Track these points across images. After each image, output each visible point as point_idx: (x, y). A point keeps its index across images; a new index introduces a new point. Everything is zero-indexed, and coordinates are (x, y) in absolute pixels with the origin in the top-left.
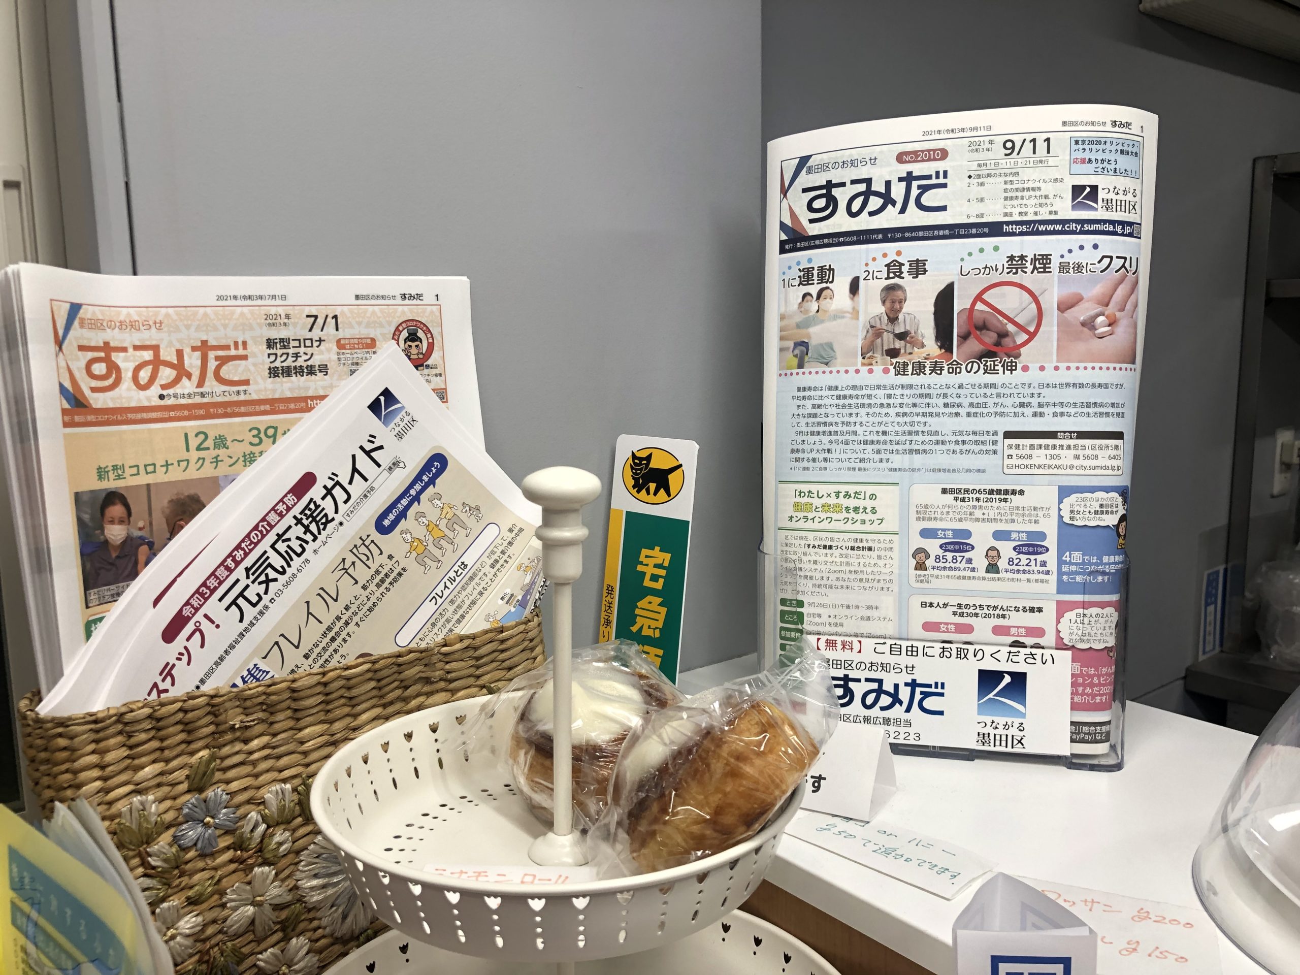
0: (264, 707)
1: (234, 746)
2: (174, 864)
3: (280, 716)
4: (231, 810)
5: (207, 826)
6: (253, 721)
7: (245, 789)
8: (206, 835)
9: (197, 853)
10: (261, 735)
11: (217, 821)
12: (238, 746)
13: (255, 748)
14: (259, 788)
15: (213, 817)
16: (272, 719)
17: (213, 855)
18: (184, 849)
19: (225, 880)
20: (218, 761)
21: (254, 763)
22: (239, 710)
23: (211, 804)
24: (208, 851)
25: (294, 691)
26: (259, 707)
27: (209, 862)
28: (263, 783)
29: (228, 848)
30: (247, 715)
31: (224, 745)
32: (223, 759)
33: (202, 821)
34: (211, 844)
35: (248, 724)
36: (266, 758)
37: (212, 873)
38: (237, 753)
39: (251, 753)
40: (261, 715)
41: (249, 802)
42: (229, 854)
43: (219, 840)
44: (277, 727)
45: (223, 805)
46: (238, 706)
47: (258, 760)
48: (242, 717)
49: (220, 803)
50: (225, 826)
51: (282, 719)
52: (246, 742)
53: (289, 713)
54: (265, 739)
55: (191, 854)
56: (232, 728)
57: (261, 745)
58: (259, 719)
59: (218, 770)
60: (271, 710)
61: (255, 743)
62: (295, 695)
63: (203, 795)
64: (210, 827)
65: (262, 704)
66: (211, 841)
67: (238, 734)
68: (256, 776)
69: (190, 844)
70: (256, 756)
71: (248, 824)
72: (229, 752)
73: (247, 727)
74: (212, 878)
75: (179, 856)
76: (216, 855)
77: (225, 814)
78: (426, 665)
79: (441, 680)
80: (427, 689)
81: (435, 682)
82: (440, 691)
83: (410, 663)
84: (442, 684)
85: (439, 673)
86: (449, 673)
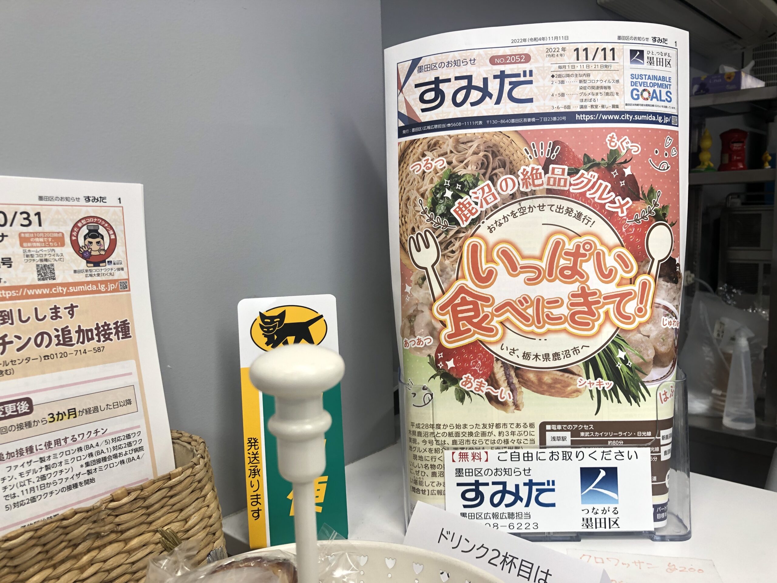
78: (95, 522)
79: (112, 532)
80: (98, 543)
81: (108, 535)
82: (111, 543)
83: (76, 524)
84: (113, 536)
85: (107, 528)
86: (119, 525)
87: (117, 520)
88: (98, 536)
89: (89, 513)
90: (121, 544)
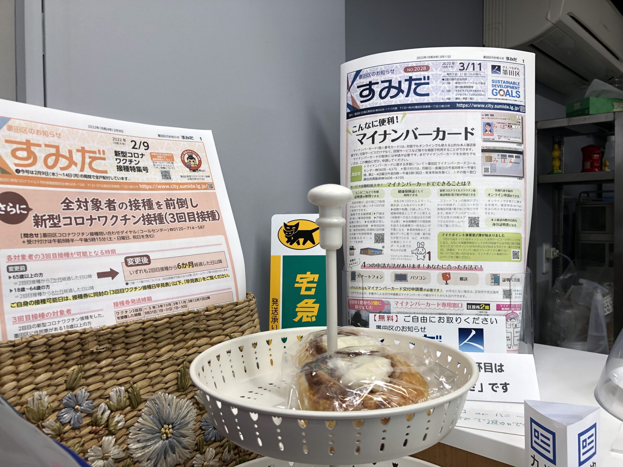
0: (110, 341)
1: (91, 364)
2: (58, 433)
3: (118, 347)
4: (90, 401)
5: (76, 411)
6: (103, 349)
7: (98, 389)
8: (76, 417)
9: (71, 427)
10: (107, 358)
11: (82, 408)
12: (94, 364)
13: (104, 365)
14: (106, 389)
15: (80, 405)
16: (113, 349)
17: (79, 428)
18: (64, 425)
19: (86, 444)
20: (83, 373)
21: (103, 374)
22: (96, 342)
23: (79, 398)
24: (77, 425)
25: (127, 332)
26: (107, 341)
27: (77, 433)
28: (108, 386)
29: (88, 425)
30: (100, 345)
31: (86, 363)
32: (85, 371)
33: (74, 408)
34: (78, 421)
35: (101, 350)
36: (110, 371)
37: (80, 439)
38: (93, 368)
39: (101, 368)
40: (108, 345)
41: (100, 397)
42: (89, 429)
43: (83, 420)
44: (116, 353)
45: (86, 398)
46: (95, 340)
47: (105, 372)
48: (98, 346)
49: (84, 397)
50: (87, 411)
51: (119, 349)
52: (99, 361)
53: (123, 345)
54: (109, 360)
55: (68, 427)
56: (92, 353)
57: (107, 364)
58: (106, 348)
59: (83, 378)
60: (112, 343)
61: (103, 363)
62: (128, 334)
63: (75, 392)
64: (78, 412)
65: (108, 339)
66: (79, 420)
67: (94, 357)
68: (104, 382)
69: (67, 421)
70: (104, 370)
71: (100, 410)
72: (89, 367)
73: (99, 353)
74: (80, 442)
75: (61, 428)
76: (81, 429)
77: (86, 404)
78: (197, 321)
79: (204, 330)
80: (197, 335)
81: (202, 331)
82: (204, 337)
83: (189, 319)
84: (205, 333)
85: (204, 326)
86: (209, 326)
87: (208, 323)
88: (197, 330)
89: (196, 315)
90: (209, 339)
